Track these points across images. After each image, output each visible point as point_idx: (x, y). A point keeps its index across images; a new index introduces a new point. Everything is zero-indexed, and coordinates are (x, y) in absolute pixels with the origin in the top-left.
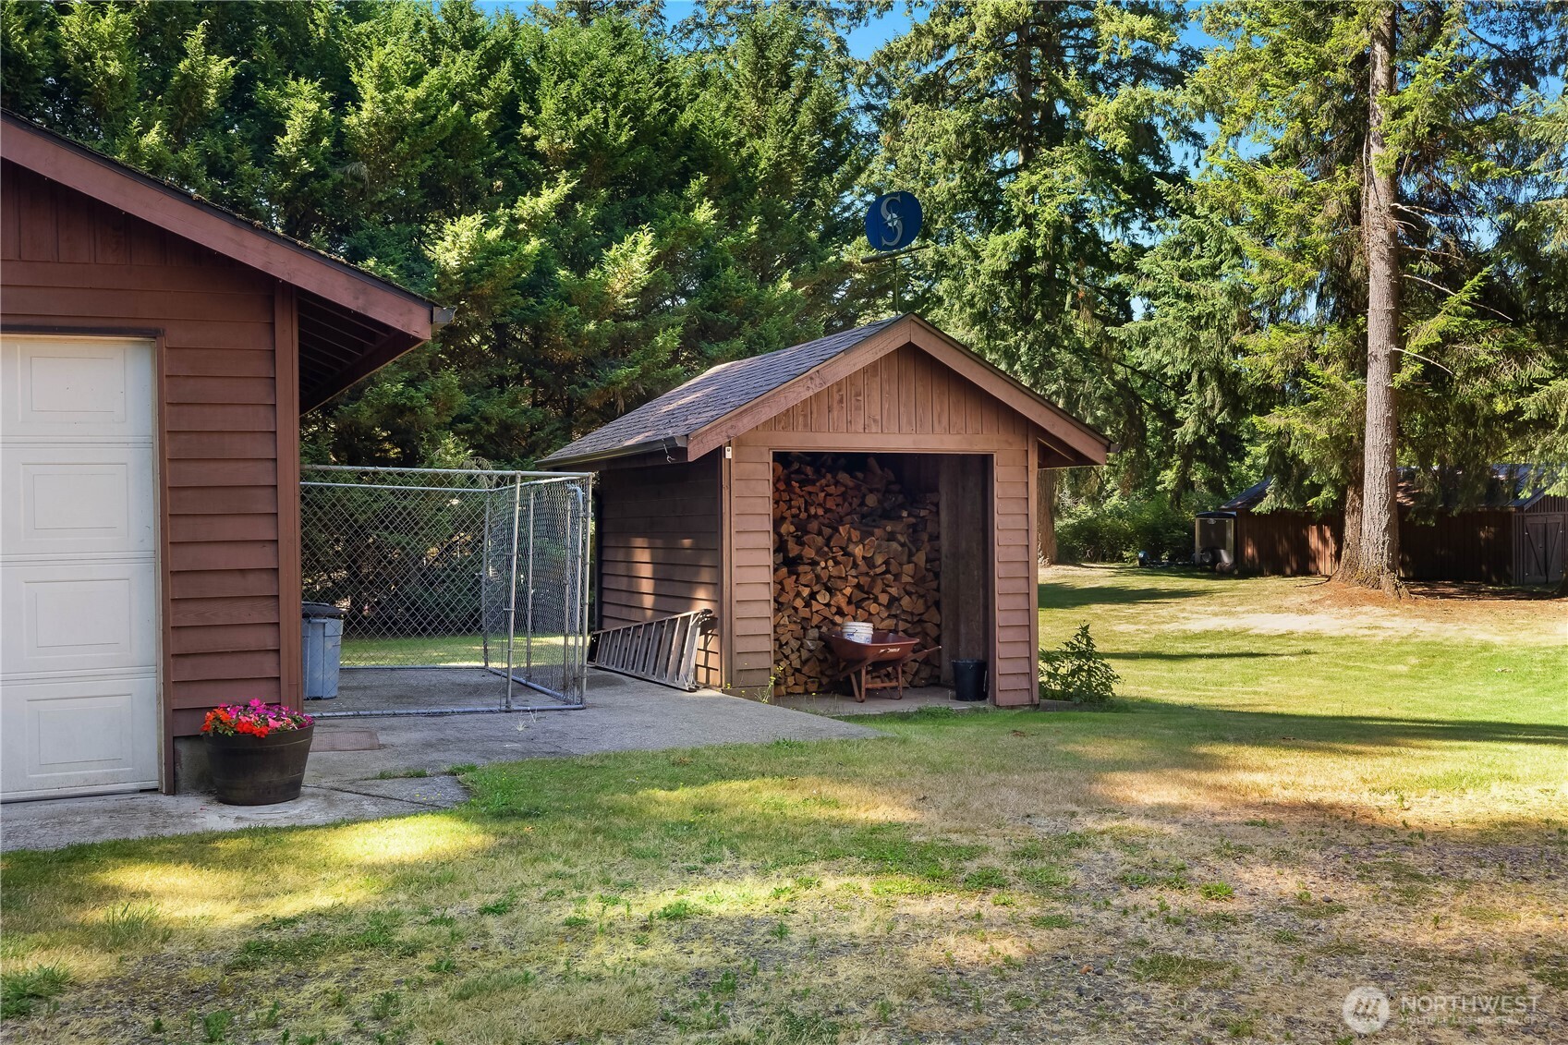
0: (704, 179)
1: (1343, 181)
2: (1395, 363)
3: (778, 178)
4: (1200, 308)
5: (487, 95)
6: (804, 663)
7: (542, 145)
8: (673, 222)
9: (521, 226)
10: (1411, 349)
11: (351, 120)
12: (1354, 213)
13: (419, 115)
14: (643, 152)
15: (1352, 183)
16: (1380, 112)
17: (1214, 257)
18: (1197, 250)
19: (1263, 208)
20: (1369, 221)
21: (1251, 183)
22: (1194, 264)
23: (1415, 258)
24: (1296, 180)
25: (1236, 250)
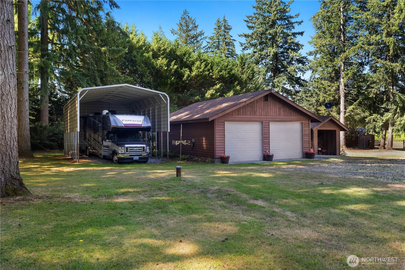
1: (336, 85)
4: (311, 103)
7: (214, 77)
10: (347, 111)
12: (338, 89)
15: (338, 84)
16: (343, 74)
17: (312, 94)
18: (308, 92)
19: (324, 88)
20: (341, 90)
21: (322, 84)
22: (308, 95)
23: (348, 96)
24: (329, 83)
25: (316, 93)
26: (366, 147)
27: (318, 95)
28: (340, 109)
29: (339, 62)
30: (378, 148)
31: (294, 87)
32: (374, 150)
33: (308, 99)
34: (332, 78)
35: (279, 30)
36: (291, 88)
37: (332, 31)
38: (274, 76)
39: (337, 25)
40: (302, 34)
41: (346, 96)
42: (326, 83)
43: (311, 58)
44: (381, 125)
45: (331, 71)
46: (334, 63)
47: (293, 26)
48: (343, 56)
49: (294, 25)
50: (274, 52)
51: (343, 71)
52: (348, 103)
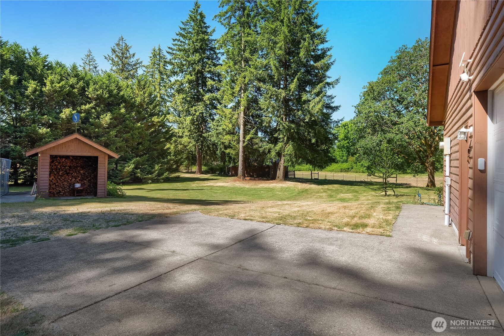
0: (124, 104)
2: (244, 142)
3: (141, 105)
5: (78, 86)
6: (70, 191)
8: (116, 112)
9: (83, 111)
10: (246, 140)
11: (44, 89)
13: (59, 89)
14: (111, 99)
15: (238, 112)
20: (240, 119)
28: (239, 138)
41: (245, 124)
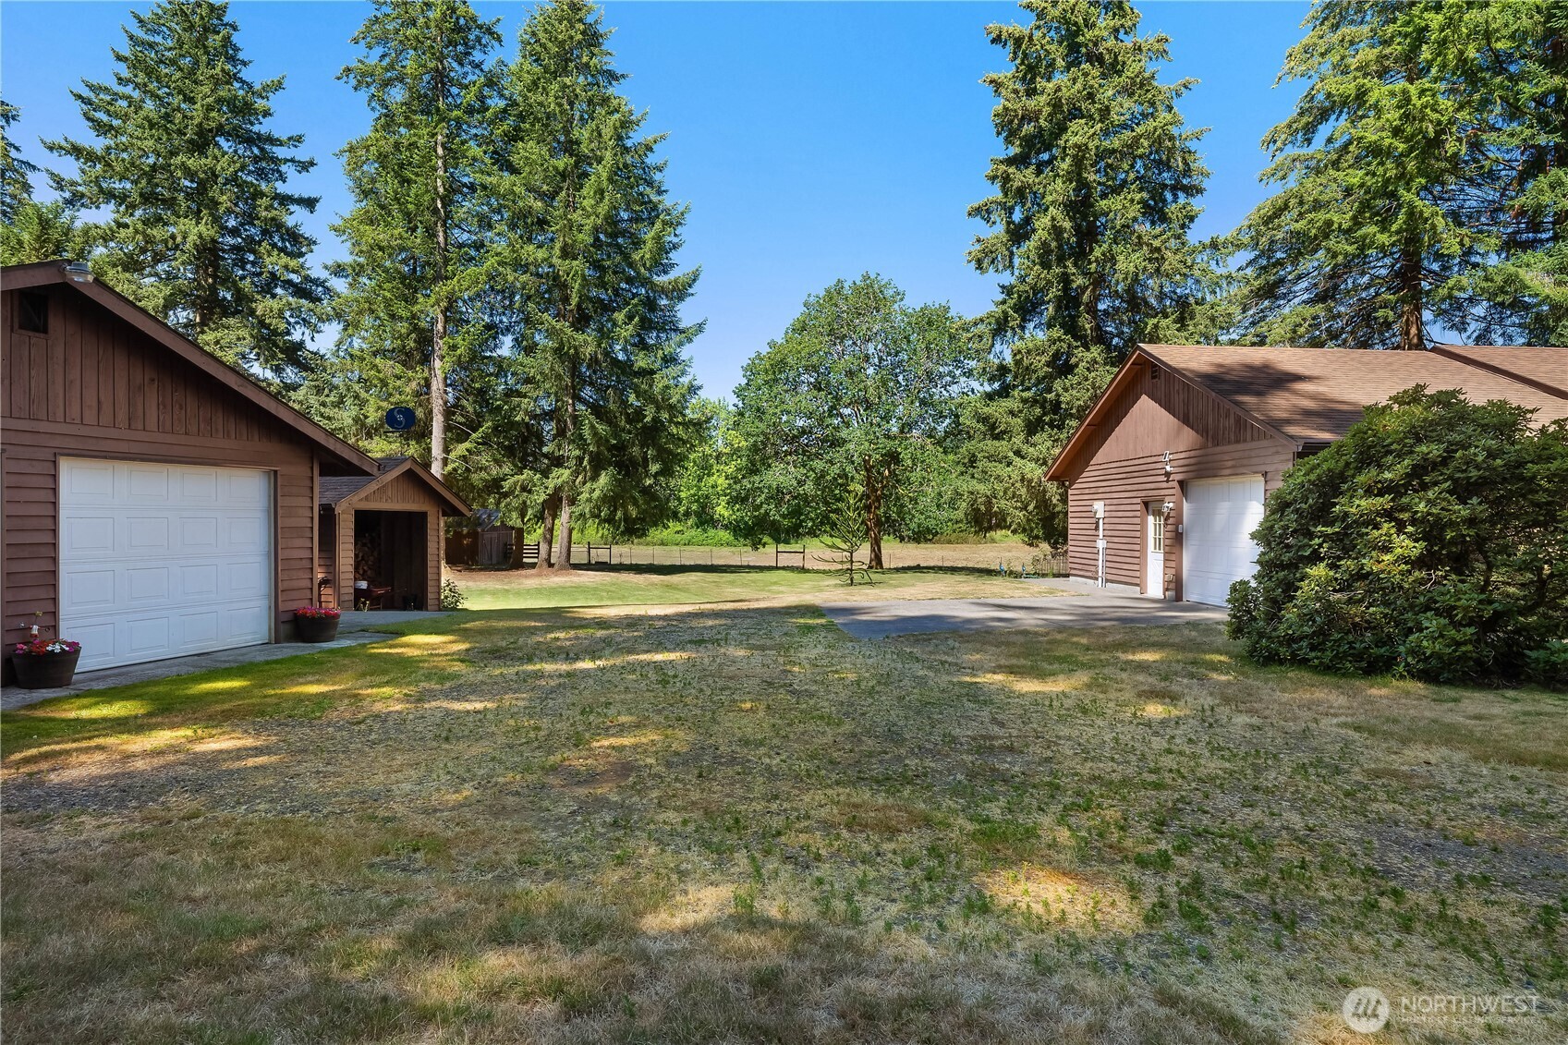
1: (419, 374)
2: (445, 462)
10: (452, 456)
12: (425, 390)
15: (426, 374)
16: (441, 345)
17: (342, 397)
18: (326, 391)
19: (381, 380)
20: (434, 394)
21: (374, 366)
22: (328, 400)
23: (454, 414)
24: (399, 369)
25: (357, 397)
26: (498, 563)
27: (362, 403)
28: (429, 450)
29: (429, 307)
30: (533, 566)
31: (278, 370)
32: (523, 572)
33: (327, 411)
34: (409, 355)
35: (224, 167)
36: (269, 374)
37: (411, 207)
38: (203, 323)
39: (427, 191)
40: (310, 203)
41: (448, 413)
42: (388, 367)
43: (340, 285)
44: (541, 500)
45: (404, 331)
46: (416, 309)
47: (278, 171)
48: (442, 289)
49: (284, 168)
50: (200, 236)
51: (441, 338)
52: (456, 433)
